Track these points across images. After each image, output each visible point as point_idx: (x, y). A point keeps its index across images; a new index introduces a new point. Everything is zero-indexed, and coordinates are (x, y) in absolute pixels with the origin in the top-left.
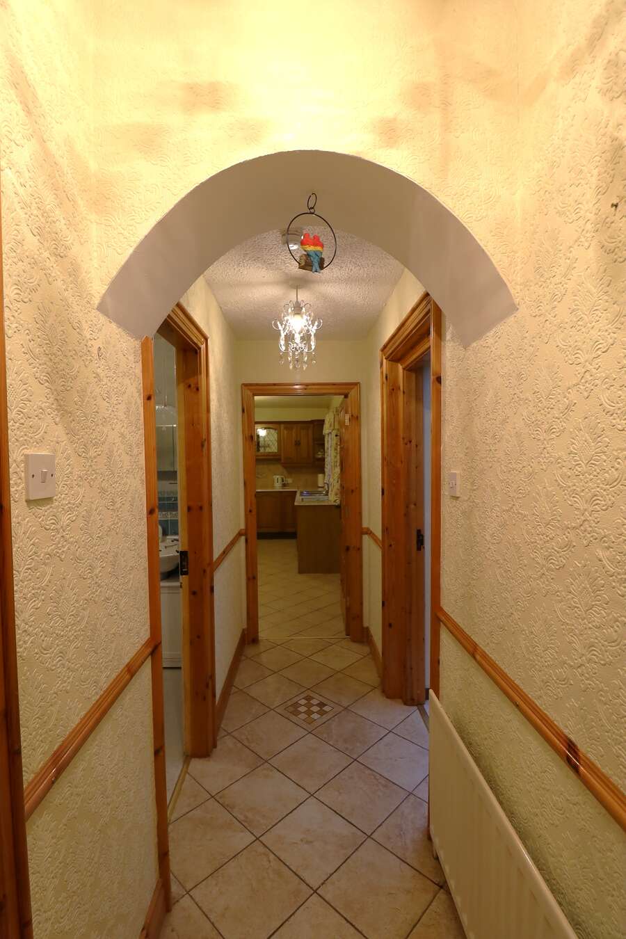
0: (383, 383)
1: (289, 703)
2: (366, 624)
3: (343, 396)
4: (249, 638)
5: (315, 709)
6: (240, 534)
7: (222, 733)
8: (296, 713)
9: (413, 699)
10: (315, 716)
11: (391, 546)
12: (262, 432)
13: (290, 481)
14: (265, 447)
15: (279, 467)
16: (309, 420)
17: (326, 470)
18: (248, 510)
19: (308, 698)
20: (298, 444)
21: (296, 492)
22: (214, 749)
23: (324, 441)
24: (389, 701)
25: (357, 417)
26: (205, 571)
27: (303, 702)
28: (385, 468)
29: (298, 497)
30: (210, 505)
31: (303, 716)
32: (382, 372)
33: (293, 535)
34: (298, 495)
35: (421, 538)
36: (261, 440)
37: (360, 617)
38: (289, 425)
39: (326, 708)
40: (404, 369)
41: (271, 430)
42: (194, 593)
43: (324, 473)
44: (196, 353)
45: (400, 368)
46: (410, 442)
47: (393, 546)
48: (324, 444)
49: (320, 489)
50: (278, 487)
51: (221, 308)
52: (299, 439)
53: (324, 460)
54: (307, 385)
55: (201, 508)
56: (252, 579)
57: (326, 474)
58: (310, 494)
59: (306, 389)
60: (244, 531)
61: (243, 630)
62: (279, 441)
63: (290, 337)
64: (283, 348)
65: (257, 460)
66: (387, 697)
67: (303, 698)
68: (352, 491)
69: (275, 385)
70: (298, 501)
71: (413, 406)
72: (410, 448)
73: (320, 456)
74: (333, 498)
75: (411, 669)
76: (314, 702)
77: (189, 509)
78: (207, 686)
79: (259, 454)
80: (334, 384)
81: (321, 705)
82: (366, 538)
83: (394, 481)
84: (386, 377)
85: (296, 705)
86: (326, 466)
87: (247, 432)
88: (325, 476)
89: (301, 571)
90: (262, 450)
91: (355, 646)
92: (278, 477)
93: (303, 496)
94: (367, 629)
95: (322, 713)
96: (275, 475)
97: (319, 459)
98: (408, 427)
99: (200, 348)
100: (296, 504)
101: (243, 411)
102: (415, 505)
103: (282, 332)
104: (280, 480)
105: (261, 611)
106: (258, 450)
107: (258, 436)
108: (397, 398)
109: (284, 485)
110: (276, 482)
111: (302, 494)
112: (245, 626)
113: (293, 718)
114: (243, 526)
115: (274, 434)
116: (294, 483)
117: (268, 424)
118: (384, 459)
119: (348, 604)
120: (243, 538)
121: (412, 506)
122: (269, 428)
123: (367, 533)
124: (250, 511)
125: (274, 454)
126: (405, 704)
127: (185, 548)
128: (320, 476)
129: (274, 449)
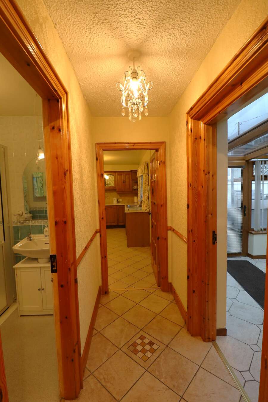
0: (188, 135)
1: (131, 343)
2: (170, 281)
3: (155, 150)
4: (103, 291)
5: (147, 347)
6: (96, 232)
7: (87, 373)
8: (135, 352)
9: (209, 338)
10: (148, 354)
11: (194, 241)
12: (107, 177)
13: (121, 200)
14: (108, 184)
15: (115, 194)
16: (130, 170)
17: (138, 194)
18: (101, 218)
19: (142, 338)
20: (124, 182)
21: (124, 205)
22: (81, 390)
23: (137, 180)
24: (193, 339)
25: (164, 162)
26: (69, 269)
27: (139, 341)
28: (190, 191)
29: (126, 208)
30: (73, 219)
31: (140, 354)
32: (188, 128)
33: (123, 226)
34: (125, 207)
35: (215, 236)
36: (106, 180)
37: (166, 277)
38: (120, 173)
39: (155, 347)
40: (205, 124)
41: (111, 176)
42: (62, 286)
43: (137, 196)
44: (58, 101)
45: (201, 124)
46: (209, 173)
47: (196, 242)
48: (137, 182)
49: (136, 204)
50: (115, 203)
51: (80, 84)
52: (125, 180)
53: (138, 190)
54: (135, 143)
55: (65, 222)
56: (104, 257)
57: (139, 197)
58: (132, 206)
59: (134, 146)
60: (99, 230)
61: (100, 287)
62: (115, 181)
63: (128, 98)
64: (124, 105)
65: (105, 190)
66: (192, 336)
67: (139, 338)
68: (162, 206)
69: (115, 143)
70: (126, 210)
71: (211, 149)
72: (209, 178)
73: (135, 188)
74: (144, 209)
75: (208, 319)
76: (146, 341)
77: (56, 223)
78: (74, 351)
79: (106, 187)
80: (151, 143)
81: (151, 343)
82: (169, 232)
83: (197, 200)
84: (192, 130)
85: (135, 344)
86: (138, 192)
87: (99, 172)
88: (138, 198)
89: (129, 246)
90: (107, 186)
91: (164, 294)
92: (115, 198)
93: (128, 207)
94: (171, 283)
95: (153, 351)
96: (114, 197)
97: (135, 190)
98: (207, 163)
99: (61, 98)
100: (125, 212)
101: (97, 159)
102: (212, 215)
103: (123, 92)
104: (116, 200)
105: (110, 271)
106: (105, 186)
107: (105, 179)
108: (198, 144)
109: (118, 202)
110: (114, 200)
111: (127, 206)
112: (101, 284)
113: (134, 356)
114: (98, 227)
115: (113, 178)
116: (124, 201)
117: (110, 173)
118: (189, 185)
119: (159, 269)
120: (98, 234)
121: (210, 216)
122: (110, 175)
123: (170, 230)
124: (102, 218)
125: (113, 187)
126: (204, 341)
127: (54, 253)
128: (135, 198)
129: (113, 185)
